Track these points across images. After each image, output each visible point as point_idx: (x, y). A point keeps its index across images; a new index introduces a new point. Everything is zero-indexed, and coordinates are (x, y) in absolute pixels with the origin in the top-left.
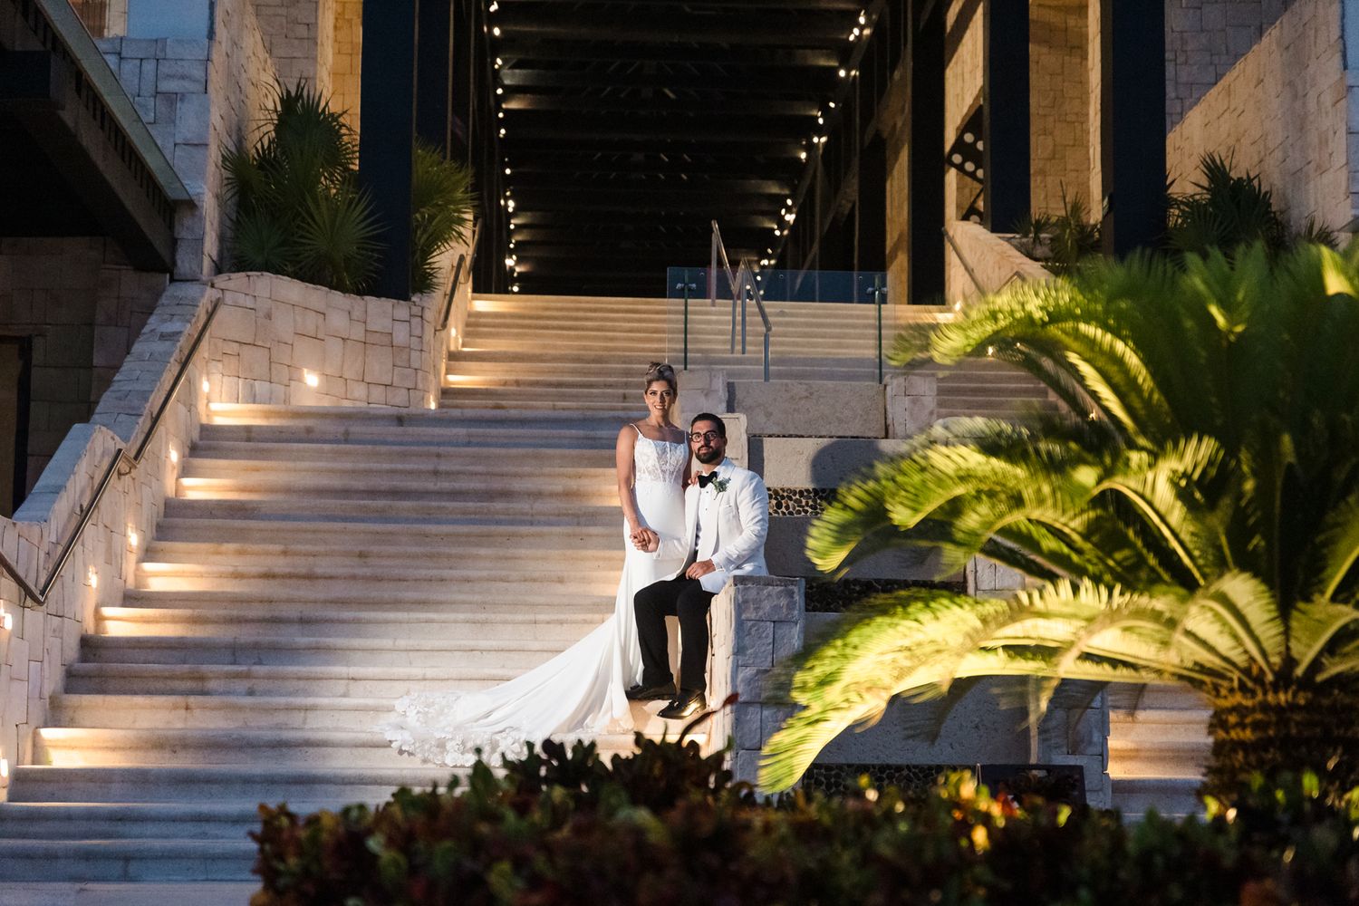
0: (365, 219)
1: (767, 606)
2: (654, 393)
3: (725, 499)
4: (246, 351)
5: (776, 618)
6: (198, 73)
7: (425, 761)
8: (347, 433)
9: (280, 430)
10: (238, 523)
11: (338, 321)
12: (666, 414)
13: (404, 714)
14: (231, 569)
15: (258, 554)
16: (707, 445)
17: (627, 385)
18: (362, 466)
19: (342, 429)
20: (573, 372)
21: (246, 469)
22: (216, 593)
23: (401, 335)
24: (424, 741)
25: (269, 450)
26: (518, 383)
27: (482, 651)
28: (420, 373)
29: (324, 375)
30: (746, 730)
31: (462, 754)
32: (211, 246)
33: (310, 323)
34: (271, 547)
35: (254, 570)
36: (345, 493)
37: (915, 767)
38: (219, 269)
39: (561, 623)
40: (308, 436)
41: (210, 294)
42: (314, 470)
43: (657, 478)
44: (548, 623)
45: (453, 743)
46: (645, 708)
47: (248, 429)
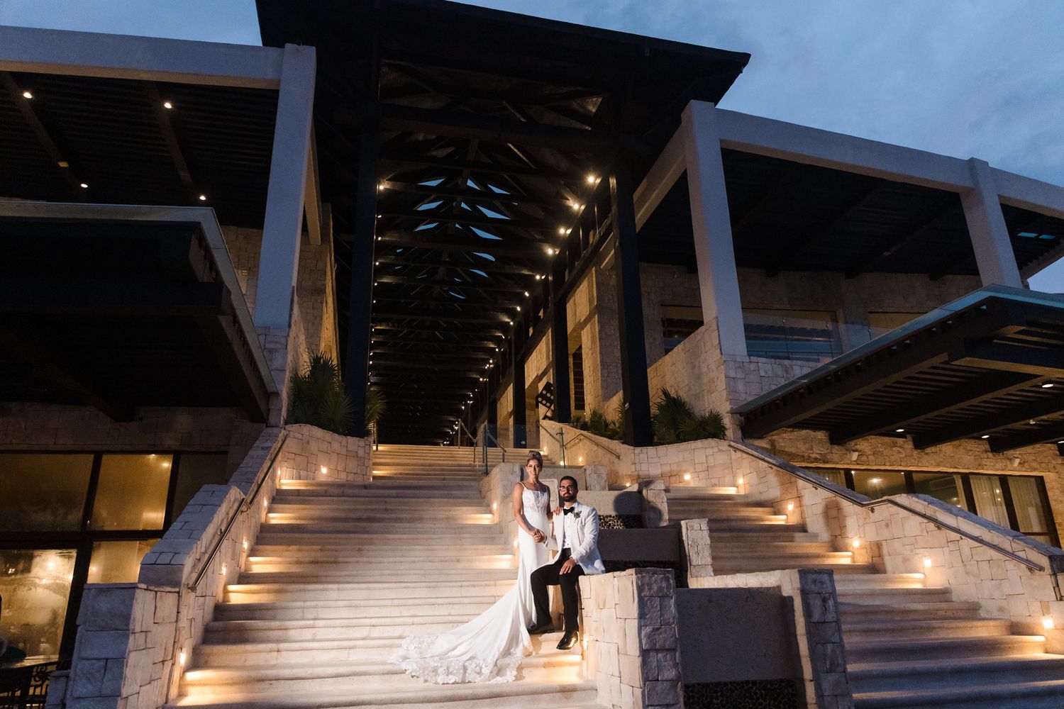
0: (350, 403)
1: (655, 587)
2: (531, 466)
4: (298, 457)
5: (660, 595)
6: (283, 340)
7: (426, 681)
8: (343, 492)
9: (313, 491)
10: (297, 535)
11: (336, 446)
12: (537, 477)
13: (407, 649)
14: (295, 559)
15: (308, 550)
16: (568, 492)
18: (353, 507)
19: (341, 491)
20: (421, 470)
21: (299, 509)
22: (282, 573)
23: (361, 453)
24: (424, 669)
25: (308, 500)
26: (401, 474)
27: (439, 604)
28: (368, 469)
29: (330, 469)
30: (649, 668)
31: (447, 675)
32: (284, 413)
33: (325, 446)
34: (314, 547)
35: (307, 559)
36: (345, 520)
38: (286, 423)
39: (474, 586)
40: (325, 494)
41: (283, 432)
42: (329, 509)
43: (535, 510)
44: (468, 586)
45: (442, 669)
46: (539, 638)
47: (298, 490)
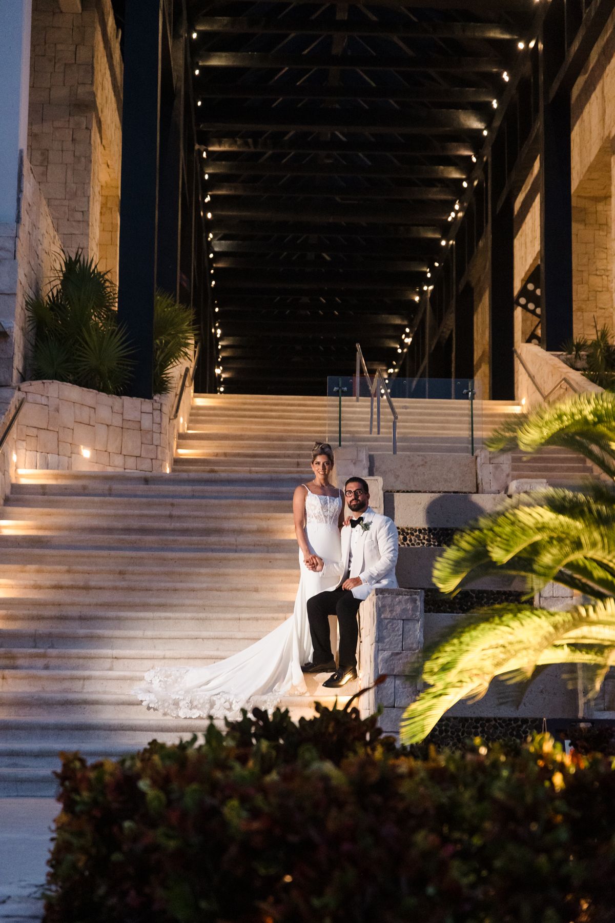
0: (123, 343)
1: (398, 609)
2: (318, 463)
3: (369, 535)
4: (43, 434)
5: (404, 617)
6: (9, 245)
7: (165, 714)
8: (110, 489)
9: (66, 488)
10: (37, 551)
11: (104, 413)
13: (151, 683)
14: (32, 582)
15: (50, 572)
16: (356, 499)
17: (299, 456)
18: (121, 512)
19: (107, 487)
20: (261, 447)
21: (42, 514)
22: (22, 599)
23: (146, 423)
24: (164, 701)
25: (57, 501)
26: (225, 455)
27: (203, 639)
28: (160, 448)
29: (95, 450)
30: (384, 694)
31: (191, 709)
32: (18, 363)
33: (85, 414)
34: (58, 568)
35: (48, 583)
36: (110, 530)
37: (500, 719)
38: (23, 379)
39: (257, 619)
40: (83, 492)
41: (18, 395)
42: (88, 515)
43: (321, 521)
44: (248, 619)
45: (184, 702)
46: (314, 678)
47: (43, 487)
